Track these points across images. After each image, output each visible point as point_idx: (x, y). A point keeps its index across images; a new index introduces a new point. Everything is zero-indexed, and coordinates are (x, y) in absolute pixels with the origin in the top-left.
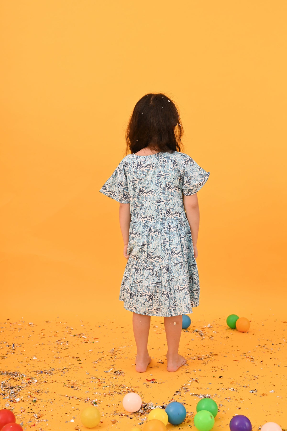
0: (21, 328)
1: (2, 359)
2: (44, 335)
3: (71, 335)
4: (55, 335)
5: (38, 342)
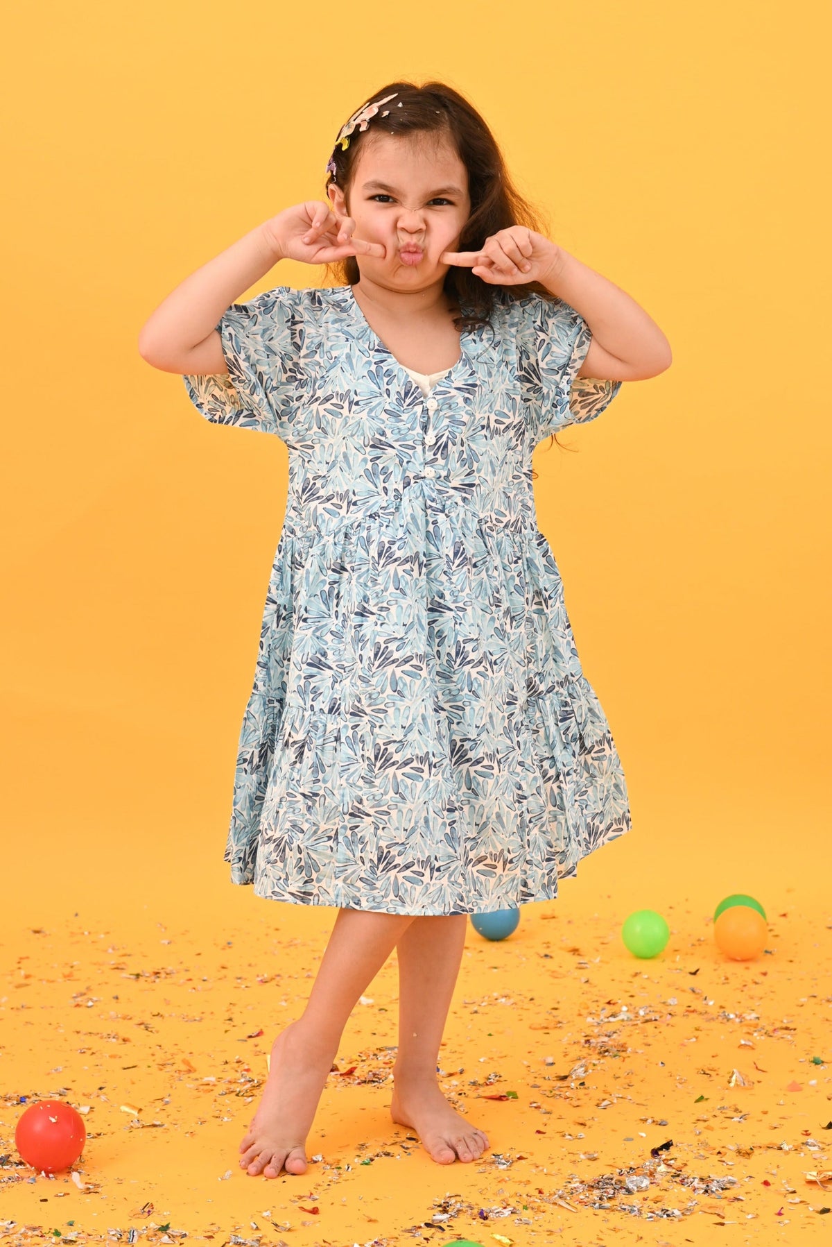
2: (27, 977)
3: (125, 974)
4: (68, 977)
5: (4, 999)
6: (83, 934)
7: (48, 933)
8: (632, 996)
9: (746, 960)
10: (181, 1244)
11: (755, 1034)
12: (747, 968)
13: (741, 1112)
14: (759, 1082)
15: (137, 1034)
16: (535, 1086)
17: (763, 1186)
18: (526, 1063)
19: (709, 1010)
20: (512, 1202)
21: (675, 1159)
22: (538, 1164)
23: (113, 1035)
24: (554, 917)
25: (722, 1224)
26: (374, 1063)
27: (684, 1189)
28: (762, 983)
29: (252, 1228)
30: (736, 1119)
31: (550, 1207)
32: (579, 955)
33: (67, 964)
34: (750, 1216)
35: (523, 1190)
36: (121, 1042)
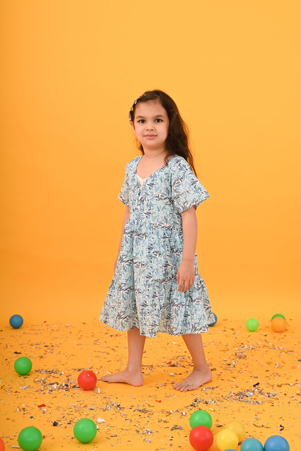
0: (58, 330)
1: (41, 358)
2: (81, 336)
3: (108, 335)
4: (92, 336)
5: (75, 342)
6: (97, 324)
7: (87, 324)
8: (248, 342)
9: (280, 332)
10: (123, 410)
11: (283, 353)
12: (280, 334)
13: (278, 374)
14: (284, 366)
15: (111, 352)
16: (221, 367)
17: (284, 395)
18: (219, 360)
19: (270, 346)
20: (215, 399)
21: (260, 388)
22: (222, 388)
23: (105, 352)
24: (227, 320)
25: (273, 406)
26: (177, 360)
27: (262, 396)
28: (284, 339)
29: (143, 406)
30: (277, 376)
31: (225, 401)
32: (234, 330)
33: (92, 332)
34: (281, 404)
35: (218, 396)
36: (107, 354)
